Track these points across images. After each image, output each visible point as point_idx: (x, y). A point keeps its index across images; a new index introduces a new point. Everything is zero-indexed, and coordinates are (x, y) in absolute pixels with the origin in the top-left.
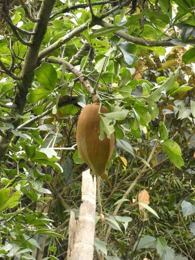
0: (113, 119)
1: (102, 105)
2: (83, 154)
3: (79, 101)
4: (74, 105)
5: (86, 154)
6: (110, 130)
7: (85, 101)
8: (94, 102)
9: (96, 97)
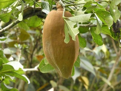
0: (77, 22)
1: (66, 10)
2: (49, 58)
3: (44, 9)
4: (37, 17)
5: (52, 57)
6: (75, 32)
7: (48, 8)
8: (58, 8)
9: (60, 3)
